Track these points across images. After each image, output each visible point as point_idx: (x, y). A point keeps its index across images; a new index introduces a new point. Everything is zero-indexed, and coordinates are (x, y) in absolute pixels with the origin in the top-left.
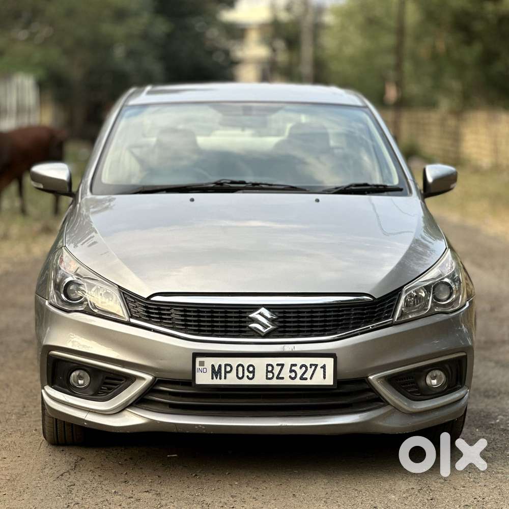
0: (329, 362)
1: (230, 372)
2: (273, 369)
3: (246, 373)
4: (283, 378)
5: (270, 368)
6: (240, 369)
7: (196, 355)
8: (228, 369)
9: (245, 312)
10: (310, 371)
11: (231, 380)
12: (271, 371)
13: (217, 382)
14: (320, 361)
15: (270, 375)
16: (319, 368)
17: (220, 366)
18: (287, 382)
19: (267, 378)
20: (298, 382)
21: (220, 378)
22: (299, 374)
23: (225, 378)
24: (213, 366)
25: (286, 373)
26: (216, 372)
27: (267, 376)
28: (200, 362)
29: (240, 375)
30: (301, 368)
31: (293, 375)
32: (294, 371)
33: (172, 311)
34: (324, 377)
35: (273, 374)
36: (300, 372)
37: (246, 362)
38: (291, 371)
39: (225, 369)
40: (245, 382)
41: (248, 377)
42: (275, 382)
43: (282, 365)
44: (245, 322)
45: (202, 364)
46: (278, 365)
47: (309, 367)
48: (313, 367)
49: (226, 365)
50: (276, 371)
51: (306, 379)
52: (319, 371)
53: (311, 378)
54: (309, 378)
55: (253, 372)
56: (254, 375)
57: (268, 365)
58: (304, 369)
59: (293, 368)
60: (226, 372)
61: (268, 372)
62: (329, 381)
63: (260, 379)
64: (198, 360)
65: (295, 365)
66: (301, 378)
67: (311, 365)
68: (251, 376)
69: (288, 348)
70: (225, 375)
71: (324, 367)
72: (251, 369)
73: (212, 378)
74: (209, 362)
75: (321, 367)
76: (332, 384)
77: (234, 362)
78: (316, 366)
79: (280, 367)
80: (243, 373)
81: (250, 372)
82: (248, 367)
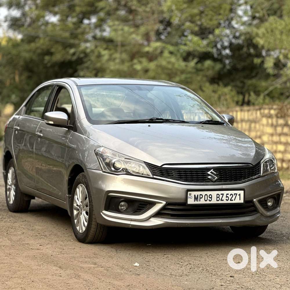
0: (242, 192)
1: (202, 198)
3: (209, 198)
4: (223, 200)
5: (218, 196)
6: (206, 196)
7: (188, 190)
8: (201, 196)
10: (234, 197)
11: (202, 202)
12: (219, 197)
13: (196, 203)
14: (238, 192)
15: (218, 199)
16: (238, 195)
17: (198, 195)
18: (225, 202)
19: (217, 200)
20: (229, 202)
21: (198, 201)
22: (230, 198)
23: (200, 201)
24: (195, 195)
25: (224, 198)
26: (196, 198)
29: (206, 199)
32: (228, 197)
33: (173, 172)
34: (240, 200)
35: (219, 198)
37: (208, 193)
38: (227, 197)
40: (208, 202)
41: (209, 200)
42: (220, 202)
45: (190, 194)
47: (233, 195)
48: (235, 195)
49: (200, 195)
51: (232, 200)
52: (238, 197)
54: (234, 200)
55: (211, 198)
57: (217, 194)
58: (231, 196)
60: (200, 198)
62: (242, 201)
63: (214, 201)
65: (228, 194)
66: (231, 200)
67: (235, 194)
68: (210, 199)
69: (224, 187)
70: (200, 199)
71: (240, 195)
72: (210, 196)
73: (194, 201)
74: (193, 193)
77: (204, 193)
79: (222, 195)
80: (207, 198)
81: (210, 198)
82: (209, 195)
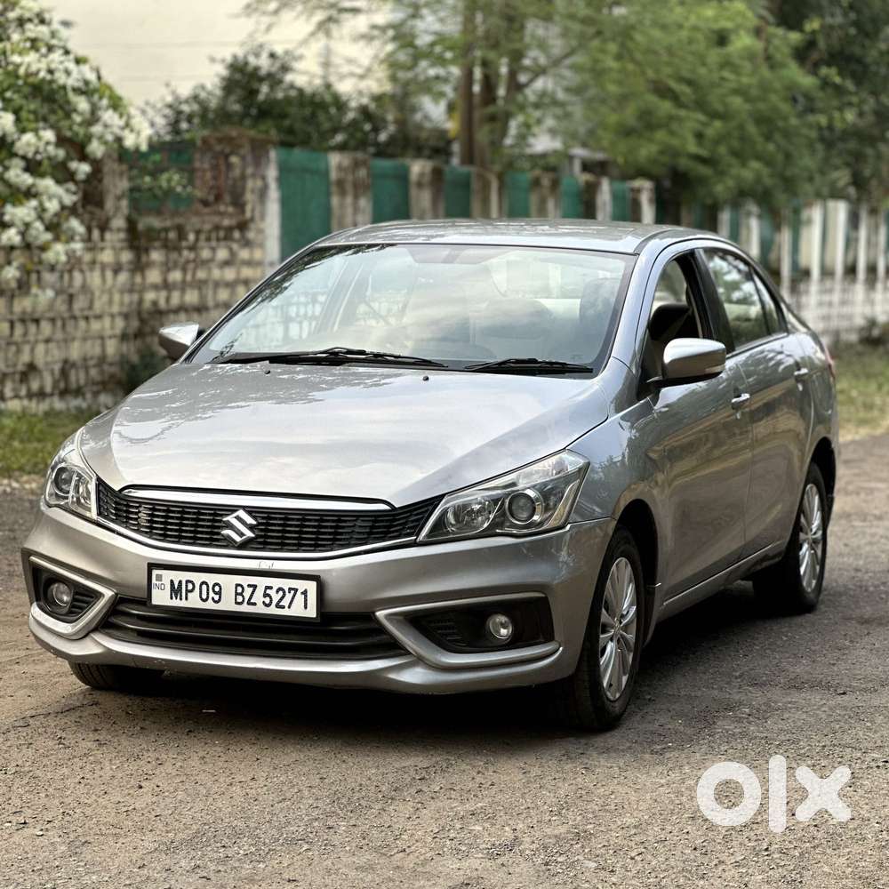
0: (311, 587)
1: (192, 591)
2: (243, 591)
3: (211, 594)
4: (254, 604)
5: (239, 590)
6: (204, 587)
7: (152, 566)
8: (190, 587)
9: (221, 515)
10: (289, 596)
11: (193, 602)
12: (241, 594)
13: (176, 603)
14: (301, 585)
15: (240, 599)
16: (299, 593)
17: (180, 582)
18: (260, 609)
19: (237, 603)
20: (273, 610)
21: (181, 599)
23: (186, 599)
24: (172, 582)
25: (258, 597)
26: (175, 591)
27: (236, 599)
28: (157, 575)
29: (204, 597)
30: (277, 592)
31: (267, 600)
32: (269, 595)
33: (142, 509)
34: (306, 607)
35: (243, 596)
36: (276, 598)
37: (212, 578)
38: (266, 595)
39: (187, 586)
40: (210, 605)
41: (213, 599)
42: (245, 608)
43: (255, 587)
44: (219, 527)
45: (159, 578)
46: (249, 586)
47: (287, 591)
48: (292, 592)
49: (187, 582)
50: (247, 594)
51: (283, 607)
52: (299, 598)
53: (289, 607)
54: (287, 606)
55: (219, 593)
56: (220, 597)
57: (237, 585)
59: (268, 591)
60: (187, 591)
61: (237, 594)
62: (311, 612)
63: (227, 604)
64: (155, 572)
65: (271, 588)
66: (278, 606)
67: (290, 589)
68: (217, 598)
69: (265, 565)
70: (186, 594)
71: (305, 593)
72: (217, 589)
73: (172, 598)
74: (168, 575)
75: (302, 593)
76: (315, 616)
77: (198, 578)
78: (296, 590)
79: (251, 589)
80: (208, 594)
81: (216, 593)
82: (214, 586)
